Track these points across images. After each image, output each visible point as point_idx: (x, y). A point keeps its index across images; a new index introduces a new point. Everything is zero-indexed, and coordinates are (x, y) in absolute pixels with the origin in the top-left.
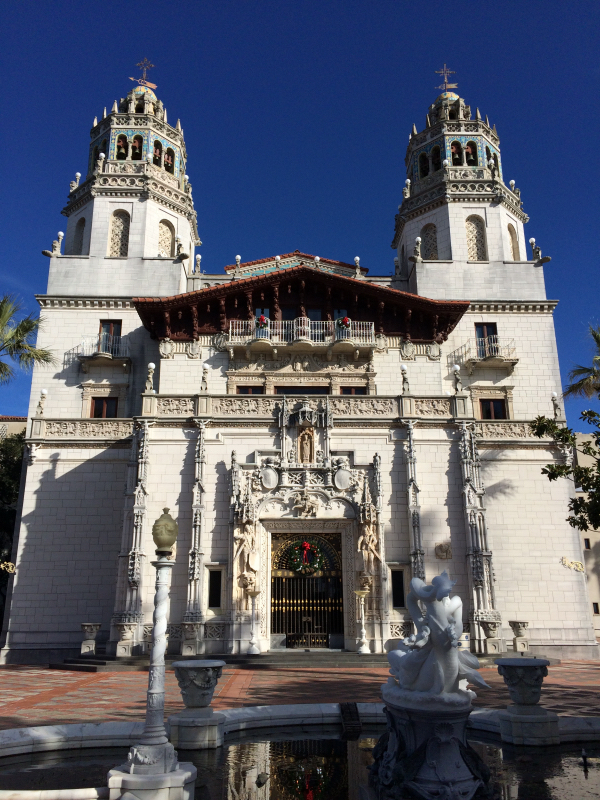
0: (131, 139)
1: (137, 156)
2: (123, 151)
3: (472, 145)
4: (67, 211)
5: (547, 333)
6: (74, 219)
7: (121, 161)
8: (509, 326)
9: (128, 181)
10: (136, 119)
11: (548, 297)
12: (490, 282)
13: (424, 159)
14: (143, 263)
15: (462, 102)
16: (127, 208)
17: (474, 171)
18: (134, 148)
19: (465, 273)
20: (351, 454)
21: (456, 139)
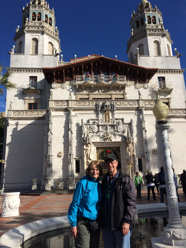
0: (37, 13)
1: (39, 19)
2: (34, 18)
3: (154, 17)
4: (15, 39)
5: (181, 80)
6: (18, 42)
7: (34, 21)
8: (169, 78)
9: (37, 28)
10: (38, 6)
11: (181, 68)
12: (162, 63)
13: (138, 22)
14: (43, 57)
15: (149, 3)
16: (37, 37)
17: (155, 26)
18: (38, 17)
19: (154, 60)
20: (123, 120)
21: (149, 15)
